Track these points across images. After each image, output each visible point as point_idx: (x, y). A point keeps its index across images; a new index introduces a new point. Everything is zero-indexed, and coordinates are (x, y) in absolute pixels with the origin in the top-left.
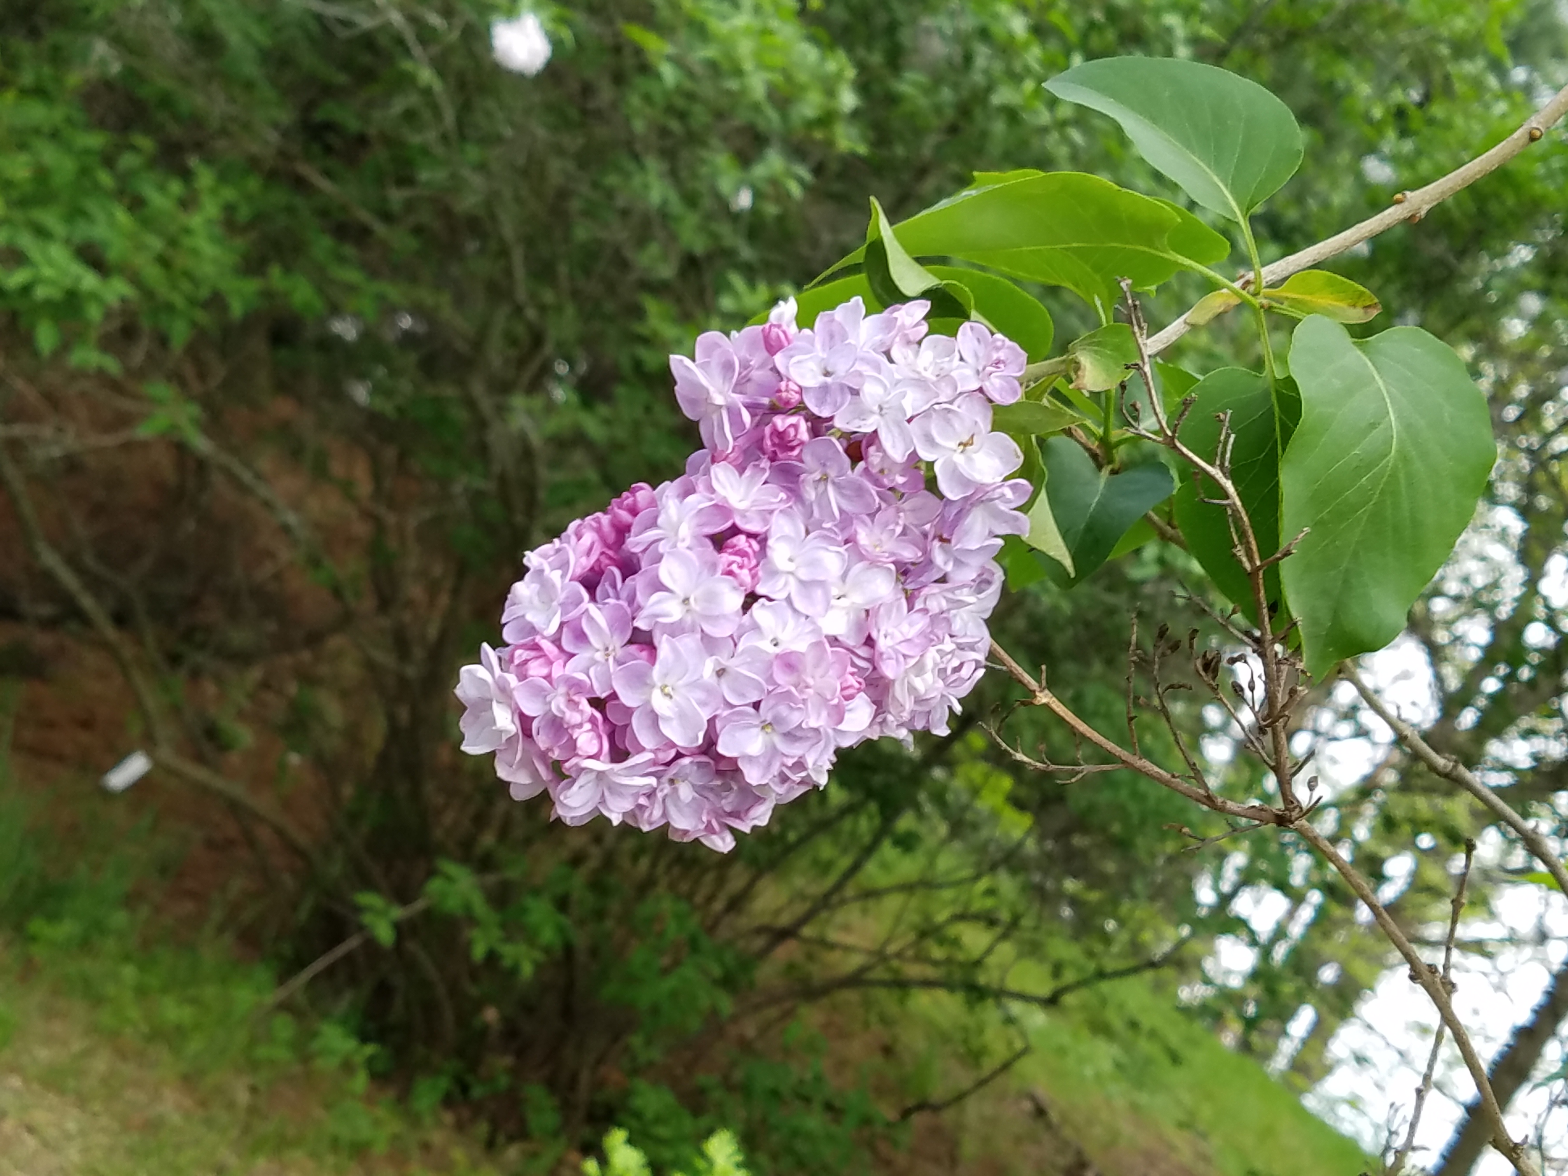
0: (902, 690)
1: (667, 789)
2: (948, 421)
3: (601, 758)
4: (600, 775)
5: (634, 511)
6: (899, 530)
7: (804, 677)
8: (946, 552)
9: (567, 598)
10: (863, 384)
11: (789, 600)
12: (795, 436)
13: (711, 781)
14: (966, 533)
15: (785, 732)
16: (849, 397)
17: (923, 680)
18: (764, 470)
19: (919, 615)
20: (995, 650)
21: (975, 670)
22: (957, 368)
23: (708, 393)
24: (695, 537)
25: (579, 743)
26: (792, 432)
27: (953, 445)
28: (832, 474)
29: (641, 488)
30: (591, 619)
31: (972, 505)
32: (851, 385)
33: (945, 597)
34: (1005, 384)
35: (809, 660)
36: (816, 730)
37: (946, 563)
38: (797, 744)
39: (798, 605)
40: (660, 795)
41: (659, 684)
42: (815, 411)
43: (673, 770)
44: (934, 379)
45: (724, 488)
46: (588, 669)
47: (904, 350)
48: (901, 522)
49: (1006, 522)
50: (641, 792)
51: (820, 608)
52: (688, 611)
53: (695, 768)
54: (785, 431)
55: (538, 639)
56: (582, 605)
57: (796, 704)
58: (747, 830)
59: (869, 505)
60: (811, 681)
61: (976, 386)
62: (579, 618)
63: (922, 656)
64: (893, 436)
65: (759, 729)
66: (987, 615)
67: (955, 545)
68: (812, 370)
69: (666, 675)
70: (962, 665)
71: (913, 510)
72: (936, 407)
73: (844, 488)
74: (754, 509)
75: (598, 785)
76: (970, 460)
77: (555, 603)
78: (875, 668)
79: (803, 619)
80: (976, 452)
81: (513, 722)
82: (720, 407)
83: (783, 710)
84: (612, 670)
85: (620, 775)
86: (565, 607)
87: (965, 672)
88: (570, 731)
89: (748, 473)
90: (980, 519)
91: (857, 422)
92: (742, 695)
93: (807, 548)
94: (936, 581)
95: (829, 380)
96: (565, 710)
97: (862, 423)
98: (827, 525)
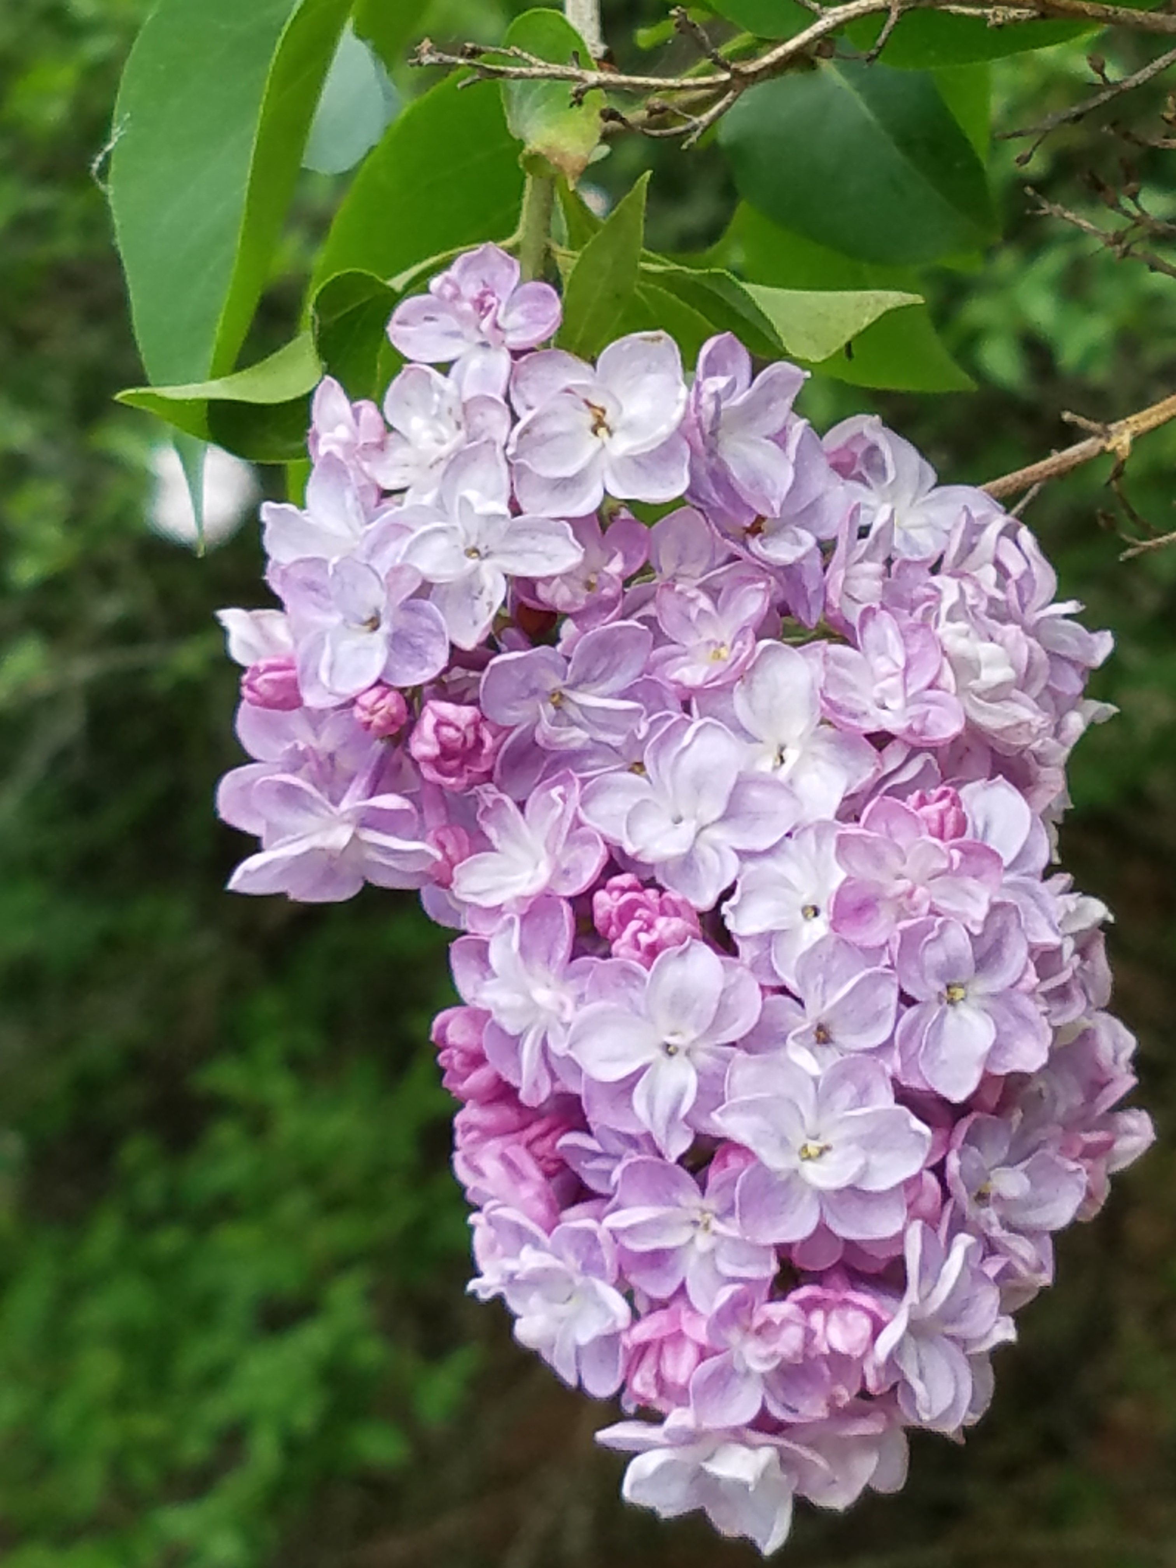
0: (991, 713)
1: (991, 1214)
2: (545, 440)
3: (884, 1318)
4: (915, 1329)
5: (477, 1060)
6: (704, 602)
7: (890, 894)
8: (779, 528)
9: (577, 1252)
10: (416, 570)
11: (744, 855)
12: (458, 729)
13: (1010, 1126)
14: (757, 483)
15: (973, 967)
16: (428, 604)
17: (990, 664)
18: (498, 802)
19: (871, 627)
20: (998, 489)
21: (1016, 543)
22: (459, 384)
23: (323, 850)
24: (566, 976)
25: (841, 1346)
26: (449, 732)
27: (591, 444)
28: (555, 682)
29: (444, 1026)
30: (631, 1230)
31: (712, 453)
32: (410, 592)
33: (860, 561)
34: (525, 306)
35: (865, 870)
36: (995, 908)
37: (799, 542)
38: (1007, 953)
39: (763, 844)
40: (996, 1232)
41: (796, 1160)
42: (428, 674)
43: (960, 1190)
44: (462, 434)
45: (500, 887)
46: (717, 1272)
47: (389, 462)
48: (692, 594)
49: (770, 401)
50: (975, 1265)
51: (783, 804)
52: (688, 1053)
53: (974, 1150)
54: (442, 745)
55: (627, 1341)
56: (599, 1235)
57: (933, 929)
58: (1132, 1081)
59: (638, 639)
60: (902, 885)
61: (504, 360)
62: (623, 1251)
63: (945, 653)
64: (533, 551)
65: (950, 1009)
66: (931, 477)
67: (772, 510)
68: (358, 649)
69: (784, 1143)
70: (998, 564)
71: (681, 561)
72: (510, 451)
73: (589, 670)
74: (560, 849)
75: (931, 1341)
76: (630, 427)
77: (579, 1281)
78: (929, 750)
79: (790, 843)
80: (620, 409)
81: (753, 1447)
82: (355, 836)
83: (934, 955)
84: (734, 1233)
85: (929, 1295)
86: (590, 1267)
87: (1015, 566)
88: (812, 1355)
89: (491, 832)
90: (744, 448)
91: (481, 606)
92: (877, 1017)
93: (667, 781)
94: (825, 569)
95: (385, 628)
96: (772, 1349)
97: (485, 598)
98: (644, 727)
